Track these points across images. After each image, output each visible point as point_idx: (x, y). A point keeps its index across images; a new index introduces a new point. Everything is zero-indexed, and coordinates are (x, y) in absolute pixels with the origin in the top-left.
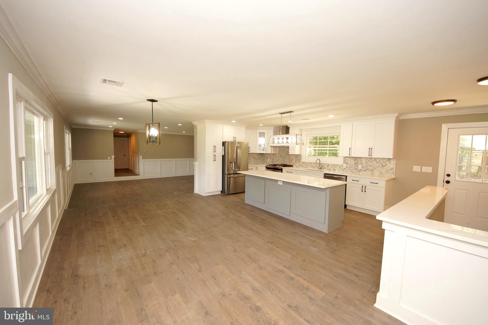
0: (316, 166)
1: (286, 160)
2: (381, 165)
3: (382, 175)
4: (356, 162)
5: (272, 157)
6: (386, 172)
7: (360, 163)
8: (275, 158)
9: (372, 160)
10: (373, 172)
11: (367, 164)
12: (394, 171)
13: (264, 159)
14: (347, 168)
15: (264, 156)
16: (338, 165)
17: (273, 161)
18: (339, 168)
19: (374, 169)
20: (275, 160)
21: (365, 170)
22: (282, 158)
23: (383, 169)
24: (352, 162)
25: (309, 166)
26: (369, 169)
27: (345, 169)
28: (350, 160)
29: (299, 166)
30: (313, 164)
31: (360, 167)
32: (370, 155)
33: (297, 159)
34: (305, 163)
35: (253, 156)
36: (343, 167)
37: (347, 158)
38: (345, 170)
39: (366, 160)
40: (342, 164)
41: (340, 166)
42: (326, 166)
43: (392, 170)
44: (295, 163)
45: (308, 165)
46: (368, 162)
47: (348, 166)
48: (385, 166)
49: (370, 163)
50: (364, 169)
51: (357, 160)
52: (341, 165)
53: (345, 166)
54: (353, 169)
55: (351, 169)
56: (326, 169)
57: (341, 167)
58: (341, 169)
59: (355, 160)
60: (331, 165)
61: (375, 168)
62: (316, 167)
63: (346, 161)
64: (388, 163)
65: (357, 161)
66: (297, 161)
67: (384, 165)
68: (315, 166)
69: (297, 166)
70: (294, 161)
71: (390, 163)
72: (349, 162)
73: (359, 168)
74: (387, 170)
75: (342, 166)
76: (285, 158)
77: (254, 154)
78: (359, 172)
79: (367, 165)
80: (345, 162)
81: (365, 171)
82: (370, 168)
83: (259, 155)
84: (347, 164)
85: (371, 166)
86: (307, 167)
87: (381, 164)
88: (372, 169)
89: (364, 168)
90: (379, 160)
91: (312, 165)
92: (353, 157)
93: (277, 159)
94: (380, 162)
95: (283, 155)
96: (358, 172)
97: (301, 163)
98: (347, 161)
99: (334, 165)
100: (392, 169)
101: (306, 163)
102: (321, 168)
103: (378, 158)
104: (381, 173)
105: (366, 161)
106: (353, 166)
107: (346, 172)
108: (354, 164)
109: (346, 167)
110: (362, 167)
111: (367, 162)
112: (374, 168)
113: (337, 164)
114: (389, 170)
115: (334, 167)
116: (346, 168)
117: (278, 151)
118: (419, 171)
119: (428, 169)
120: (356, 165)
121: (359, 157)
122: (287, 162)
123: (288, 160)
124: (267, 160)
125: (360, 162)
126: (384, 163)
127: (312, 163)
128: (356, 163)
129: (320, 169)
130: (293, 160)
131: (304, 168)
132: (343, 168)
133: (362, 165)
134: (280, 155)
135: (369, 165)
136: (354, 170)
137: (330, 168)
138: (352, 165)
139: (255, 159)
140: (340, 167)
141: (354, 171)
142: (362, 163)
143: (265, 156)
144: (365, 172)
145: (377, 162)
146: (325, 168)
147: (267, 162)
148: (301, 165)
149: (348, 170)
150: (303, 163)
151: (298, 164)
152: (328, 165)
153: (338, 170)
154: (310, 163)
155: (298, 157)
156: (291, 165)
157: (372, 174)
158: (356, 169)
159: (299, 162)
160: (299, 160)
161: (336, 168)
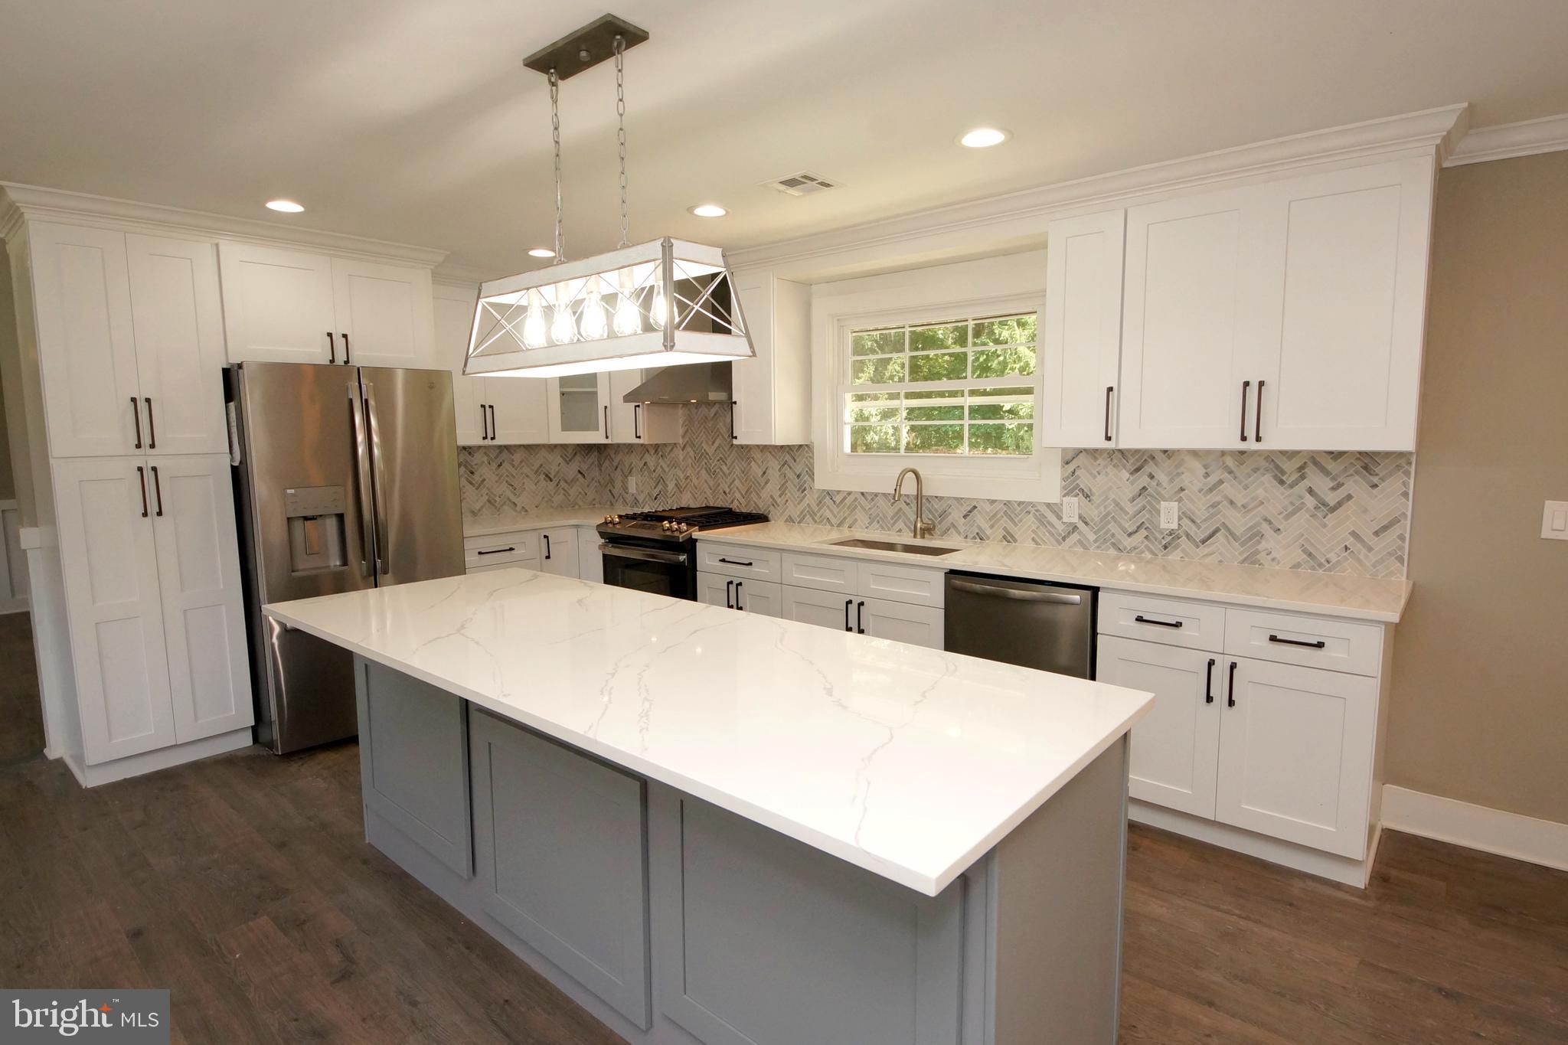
0: (897, 517)
1: (729, 481)
2: (1310, 502)
3: (1320, 565)
4: (1143, 480)
5: (651, 464)
6: (1346, 548)
7: (1168, 487)
8: (667, 470)
10: (1259, 547)
11: (1216, 497)
12: (1402, 538)
13: (612, 481)
14: (1086, 523)
15: (607, 463)
16: (1033, 504)
17: (660, 487)
18: (1034, 528)
19: (1265, 526)
20: (671, 486)
21: (1202, 537)
22: (704, 472)
23: (1325, 526)
24: (1119, 484)
25: (859, 511)
26: (1228, 529)
27: (1075, 528)
28: (1107, 474)
29: (802, 518)
30: (880, 501)
31: (1169, 516)
32: (1250, 432)
33: (790, 474)
34: (838, 499)
35: (535, 468)
36: (1060, 518)
37: (1082, 459)
38: (1075, 537)
39: (1205, 467)
40: (1053, 494)
41: (1043, 515)
42: (956, 515)
43: (1391, 535)
44: (777, 497)
45: (853, 508)
46: (1221, 482)
47: (1094, 513)
48: (1339, 504)
49: (1229, 489)
50: (1199, 527)
51: (1150, 468)
52: (1048, 505)
53: (1072, 508)
54: (1124, 530)
55: (1113, 528)
56: (959, 533)
57: (1052, 518)
58: (1050, 532)
59: (1138, 470)
60: (988, 507)
61: (1270, 523)
62: (900, 525)
63: (1078, 477)
64: (1355, 486)
65: (1152, 477)
66: (790, 485)
67: (1332, 499)
68: (891, 512)
69: (790, 520)
70: (772, 489)
71: (1375, 486)
72: (1096, 486)
73: (1164, 525)
74: (1354, 534)
75: (1053, 512)
76: (724, 468)
77: (543, 453)
78: (1165, 547)
79: (1218, 498)
80: (1072, 487)
81: (1203, 542)
82: (1240, 523)
83: (578, 458)
84: (1087, 496)
85: (1244, 506)
86: (849, 521)
87: (1310, 491)
88: (1251, 528)
89: (1193, 521)
90: (1301, 468)
91: (872, 512)
93: (682, 476)
94: (1303, 477)
95: (711, 451)
96: (1157, 547)
97: (810, 499)
98: (1084, 480)
99: (1007, 503)
100: (1385, 528)
101: (845, 498)
102: (927, 531)
103: (1296, 454)
104: (1310, 555)
105: (1207, 475)
106: (1122, 509)
107: (1079, 549)
108: (1133, 500)
109: (1080, 517)
110: (1180, 519)
111: (1213, 479)
112: (1266, 520)
113: (1023, 503)
114: (1367, 534)
115: (1005, 522)
116: (1081, 525)
117: (681, 431)
120: (1141, 502)
121: (1165, 451)
122: (738, 495)
123: (737, 483)
124: (625, 488)
125: (1171, 480)
126: (1333, 489)
127: (876, 495)
128: (1144, 488)
129: (924, 539)
130: (766, 483)
131: (828, 527)
132: (1060, 527)
133: (1180, 500)
134: (692, 454)
135: (1232, 503)
136: (1130, 535)
137: (985, 525)
138: (1117, 504)
139: (553, 484)
140: (1041, 520)
141: (1128, 542)
142: (1182, 489)
143: (615, 464)
144: (1203, 550)
145: (1282, 482)
146: (954, 526)
147: (629, 498)
148: (816, 509)
149: (1092, 537)
150: (825, 497)
151: (799, 504)
152: (969, 509)
153: (1033, 539)
154: (862, 500)
155: (795, 461)
156: (754, 512)
157: (1251, 560)
158: (1143, 533)
159: (802, 492)
160: (798, 476)
161: (1016, 525)
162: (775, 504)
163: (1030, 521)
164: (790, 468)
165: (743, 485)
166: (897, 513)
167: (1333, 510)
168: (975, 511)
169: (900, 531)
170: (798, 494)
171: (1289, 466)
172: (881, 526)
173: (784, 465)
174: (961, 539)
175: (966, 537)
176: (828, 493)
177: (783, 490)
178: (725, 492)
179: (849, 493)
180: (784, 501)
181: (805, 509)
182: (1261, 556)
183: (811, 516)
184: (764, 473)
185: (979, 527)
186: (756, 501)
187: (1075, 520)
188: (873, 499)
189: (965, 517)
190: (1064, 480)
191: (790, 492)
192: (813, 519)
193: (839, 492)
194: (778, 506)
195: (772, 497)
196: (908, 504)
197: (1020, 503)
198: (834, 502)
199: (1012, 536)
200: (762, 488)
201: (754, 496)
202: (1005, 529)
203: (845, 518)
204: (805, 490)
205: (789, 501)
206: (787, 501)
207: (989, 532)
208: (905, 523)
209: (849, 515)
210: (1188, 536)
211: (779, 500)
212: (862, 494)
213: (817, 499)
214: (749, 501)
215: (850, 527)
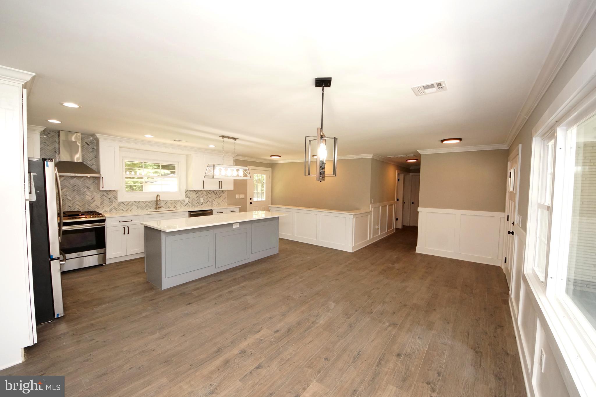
0: (146, 206)
1: (72, 202)
2: (218, 196)
4: (198, 195)
7: (201, 196)
9: (211, 192)
11: (207, 197)
16: (180, 200)
19: (213, 200)
24: (194, 195)
25: (133, 206)
27: (188, 204)
28: (192, 194)
29: (111, 210)
30: (140, 203)
31: (202, 200)
32: (221, 187)
33: (105, 198)
34: (126, 204)
36: (185, 202)
37: (188, 191)
44: (99, 205)
45: (131, 206)
47: (191, 201)
49: (209, 195)
51: (199, 193)
52: (183, 200)
53: (187, 200)
55: (194, 203)
56: (164, 208)
57: (183, 202)
58: (183, 205)
59: (197, 193)
60: (170, 202)
62: (147, 208)
65: (199, 194)
66: (105, 202)
67: (220, 196)
68: (144, 205)
72: (191, 196)
75: (183, 201)
80: (187, 197)
82: (210, 200)
84: (189, 198)
85: (211, 198)
86: (130, 209)
87: (218, 195)
89: (205, 200)
91: (139, 206)
92: (194, 190)
96: (200, 205)
97: (115, 205)
98: (189, 195)
99: (174, 201)
101: (129, 203)
103: (215, 190)
104: (218, 203)
107: (188, 207)
108: (196, 198)
111: (207, 194)
115: (174, 204)
116: (188, 203)
118: (239, 198)
119: (242, 196)
120: (198, 198)
122: (77, 207)
125: (202, 194)
127: (140, 202)
128: (198, 196)
129: (158, 209)
130: (94, 201)
131: (122, 211)
132: (185, 204)
137: (169, 205)
138: (194, 199)
140: (181, 203)
141: (196, 205)
142: (203, 196)
144: (206, 204)
148: (117, 207)
149: (190, 205)
150: (121, 203)
151: (109, 206)
152: (166, 202)
153: (180, 207)
154: (135, 203)
155: (108, 194)
156: (87, 211)
157: (212, 205)
158: (198, 203)
159: (111, 203)
160: (109, 199)
161: (176, 204)
162: (98, 207)
163: (179, 203)
164: (106, 196)
165: (81, 203)
166: (146, 205)
167: (220, 197)
168: (167, 203)
169: (147, 209)
170: (109, 204)
171: (215, 192)
172: (141, 209)
173: (103, 196)
174: (164, 209)
175: (165, 208)
176: (122, 202)
177: (102, 203)
178: (69, 206)
179: (130, 202)
180: (103, 206)
181: (112, 208)
182: (213, 204)
183: (115, 209)
184: (93, 199)
185: (168, 206)
186: (88, 207)
187: (188, 202)
188: (138, 203)
189: (165, 204)
190: (186, 195)
191: (105, 203)
192: (116, 210)
193: (126, 202)
194: (100, 208)
195: (96, 206)
196: (149, 203)
197: (177, 200)
198: (125, 205)
199: (175, 207)
200: (91, 203)
201: (87, 206)
202: (174, 205)
203: (129, 208)
204: (112, 202)
205: (105, 206)
206: (104, 206)
207: (170, 206)
208: (148, 207)
209: (130, 208)
210: (204, 203)
211: (100, 206)
212: (135, 202)
213: (118, 204)
214: (85, 208)
215: (130, 210)
